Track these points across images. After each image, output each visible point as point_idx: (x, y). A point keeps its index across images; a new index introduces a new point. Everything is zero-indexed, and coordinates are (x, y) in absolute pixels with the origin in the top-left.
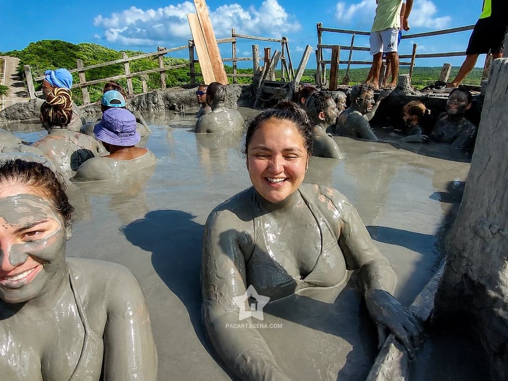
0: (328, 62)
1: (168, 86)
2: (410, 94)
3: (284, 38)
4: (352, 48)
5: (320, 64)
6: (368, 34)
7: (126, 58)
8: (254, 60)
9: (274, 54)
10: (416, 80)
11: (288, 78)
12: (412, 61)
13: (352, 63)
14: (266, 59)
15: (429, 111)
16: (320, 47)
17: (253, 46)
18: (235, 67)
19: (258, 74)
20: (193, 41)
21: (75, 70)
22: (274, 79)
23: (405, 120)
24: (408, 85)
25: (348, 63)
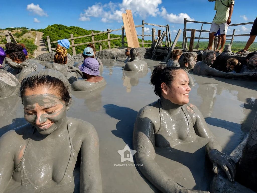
0: (189, 38)
1: (111, 48)
2: (231, 55)
3: (167, 26)
4: (201, 31)
5: (185, 39)
6: (211, 24)
7: (93, 34)
8: (153, 36)
9: (163, 33)
10: (234, 48)
11: (169, 45)
12: (232, 38)
13: (200, 38)
14: (159, 36)
15: (240, 63)
16: (185, 30)
17: (153, 29)
18: (143, 39)
19: (154, 43)
20: (124, 26)
21: (69, 39)
22: (162, 46)
23: (227, 67)
24: (230, 50)
25: (199, 38)
